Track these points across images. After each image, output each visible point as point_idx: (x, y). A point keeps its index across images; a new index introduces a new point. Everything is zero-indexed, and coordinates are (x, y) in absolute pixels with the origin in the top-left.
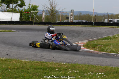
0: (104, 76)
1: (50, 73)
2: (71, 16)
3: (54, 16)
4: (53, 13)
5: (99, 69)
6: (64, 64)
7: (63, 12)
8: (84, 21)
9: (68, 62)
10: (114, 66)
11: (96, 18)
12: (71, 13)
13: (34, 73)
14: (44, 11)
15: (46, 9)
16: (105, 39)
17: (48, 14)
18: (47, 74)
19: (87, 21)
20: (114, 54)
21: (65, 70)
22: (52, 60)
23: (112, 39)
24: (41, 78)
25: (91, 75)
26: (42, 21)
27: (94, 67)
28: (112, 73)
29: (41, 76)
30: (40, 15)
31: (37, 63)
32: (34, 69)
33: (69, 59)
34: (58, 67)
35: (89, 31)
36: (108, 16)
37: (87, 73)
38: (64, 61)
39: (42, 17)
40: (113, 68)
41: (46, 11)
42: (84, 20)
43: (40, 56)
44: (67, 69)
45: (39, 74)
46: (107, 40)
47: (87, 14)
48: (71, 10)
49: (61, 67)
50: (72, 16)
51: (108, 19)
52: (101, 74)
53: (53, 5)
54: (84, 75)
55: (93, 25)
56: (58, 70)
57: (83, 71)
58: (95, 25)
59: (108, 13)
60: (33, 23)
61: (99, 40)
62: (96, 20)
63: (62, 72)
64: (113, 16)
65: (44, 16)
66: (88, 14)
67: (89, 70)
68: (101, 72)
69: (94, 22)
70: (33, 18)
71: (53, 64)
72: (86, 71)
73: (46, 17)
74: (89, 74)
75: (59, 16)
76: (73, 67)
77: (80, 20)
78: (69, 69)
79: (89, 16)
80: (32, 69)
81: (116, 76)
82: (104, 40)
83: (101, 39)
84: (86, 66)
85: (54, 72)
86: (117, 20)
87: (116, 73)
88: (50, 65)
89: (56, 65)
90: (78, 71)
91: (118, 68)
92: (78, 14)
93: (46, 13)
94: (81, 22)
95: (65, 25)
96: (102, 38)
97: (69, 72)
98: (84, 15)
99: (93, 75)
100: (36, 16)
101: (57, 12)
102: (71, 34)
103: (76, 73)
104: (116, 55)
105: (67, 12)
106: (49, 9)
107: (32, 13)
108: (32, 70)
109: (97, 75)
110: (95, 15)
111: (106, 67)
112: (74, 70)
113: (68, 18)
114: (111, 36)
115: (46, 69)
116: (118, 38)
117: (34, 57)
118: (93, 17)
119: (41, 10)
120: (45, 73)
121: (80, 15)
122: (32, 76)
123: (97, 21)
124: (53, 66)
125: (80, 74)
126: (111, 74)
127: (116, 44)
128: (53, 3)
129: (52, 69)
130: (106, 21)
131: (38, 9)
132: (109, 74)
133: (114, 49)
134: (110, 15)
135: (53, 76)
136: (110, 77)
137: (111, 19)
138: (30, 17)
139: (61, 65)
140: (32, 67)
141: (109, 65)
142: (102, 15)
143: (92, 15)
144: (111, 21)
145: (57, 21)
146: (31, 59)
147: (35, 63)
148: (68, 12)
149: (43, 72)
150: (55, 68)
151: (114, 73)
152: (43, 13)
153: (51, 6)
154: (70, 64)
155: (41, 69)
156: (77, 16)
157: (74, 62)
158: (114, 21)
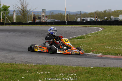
0: (75, 77)
1: (20, 75)
2: (42, 15)
3: (26, 16)
4: (24, 13)
5: (71, 69)
6: (34, 66)
7: (34, 12)
8: (56, 21)
9: (39, 63)
10: (86, 66)
11: (68, 17)
12: (43, 12)
13: (4, 76)
14: (14, 11)
15: (17, 9)
16: (78, 38)
17: (19, 15)
18: (17, 76)
19: (60, 21)
20: (87, 53)
21: (36, 71)
22: (22, 62)
23: (85, 38)
24: (11, 80)
25: (62, 76)
26: (13, 21)
27: (65, 67)
28: (84, 74)
29: (12, 78)
30: (11, 15)
31: (6, 65)
32: (4, 71)
33: (41, 60)
34: (28, 69)
35: (61, 30)
36: (80, 15)
37: (59, 74)
38: (35, 62)
39: (13, 17)
40: (85, 69)
41: (17, 11)
42: (57, 19)
43: (11, 58)
44: (37, 71)
45: (9, 76)
46: (80, 40)
47: (59, 13)
48: (43, 10)
49: (32, 68)
50: (44, 15)
51: (81, 18)
52: (72, 74)
53: (24, 5)
54: (55, 76)
55: (65, 24)
56: (28, 72)
57: (55, 72)
58: (67, 24)
59: (80, 12)
60: (4, 24)
61: (71, 39)
62: (69, 19)
63: (32, 73)
64: (86, 15)
65: (15, 17)
66: (61, 13)
67: (60, 71)
68: (72, 72)
69: (66, 22)
70: (4, 19)
71: (23, 65)
72: (57, 72)
73: (18, 18)
74: (60, 75)
75: (31, 16)
76: (44, 68)
77: (52, 20)
78: (40, 70)
79: (61, 16)
80: (2, 71)
81: (88, 77)
82: (77, 40)
83: (74, 39)
84: (57, 66)
85: (24, 73)
86: (90, 19)
87: (88, 73)
88: (20, 67)
89: (27, 66)
90: (49, 72)
91: (90, 68)
92: (50, 13)
93: (17, 14)
94: (53, 21)
95: (37, 25)
96: (75, 37)
97: (39, 74)
98: (56, 14)
99: (65, 76)
100: (7, 17)
101: (28, 12)
102: (43, 34)
103: (47, 74)
104: (89, 54)
105: (38, 12)
106: (20, 10)
107: (2, 14)
108: (2, 73)
109: (69, 76)
110: (68, 14)
111: (77, 68)
112: (45, 71)
113: (39, 18)
114: (84, 35)
115: (16, 71)
116: (91, 37)
117: (4, 59)
118: (65, 16)
119: (12, 11)
120: (15, 75)
121: (52, 14)
122: (2, 79)
123: (69, 21)
124: (24, 67)
125: (51, 75)
126: (82, 74)
127: (89, 44)
128: (24, 3)
129: (23, 71)
130: (79, 20)
131: (9, 9)
132: (81, 75)
133: (87, 49)
134: (82, 13)
135: (23, 77)
136: (81, 77)
137: (84, 17)
138: (1, 18)
139: (32, 67)
140: (1, 69)
141: (80, 65)
142: (74, 14)
143: (65, 14)
144: (83, 20)
145: (28, 21)
146: (1, 61)
147: (5, 64)
148: (40, 12)
149: (13, 74)
150: (25, 70)
151: (86, 74)
152: (14, 14)
153: (22, 6)
154: (41, 65)
155: (11, 71)
156: (49, 16)
157: (45, 63)
158: (87, 20)
